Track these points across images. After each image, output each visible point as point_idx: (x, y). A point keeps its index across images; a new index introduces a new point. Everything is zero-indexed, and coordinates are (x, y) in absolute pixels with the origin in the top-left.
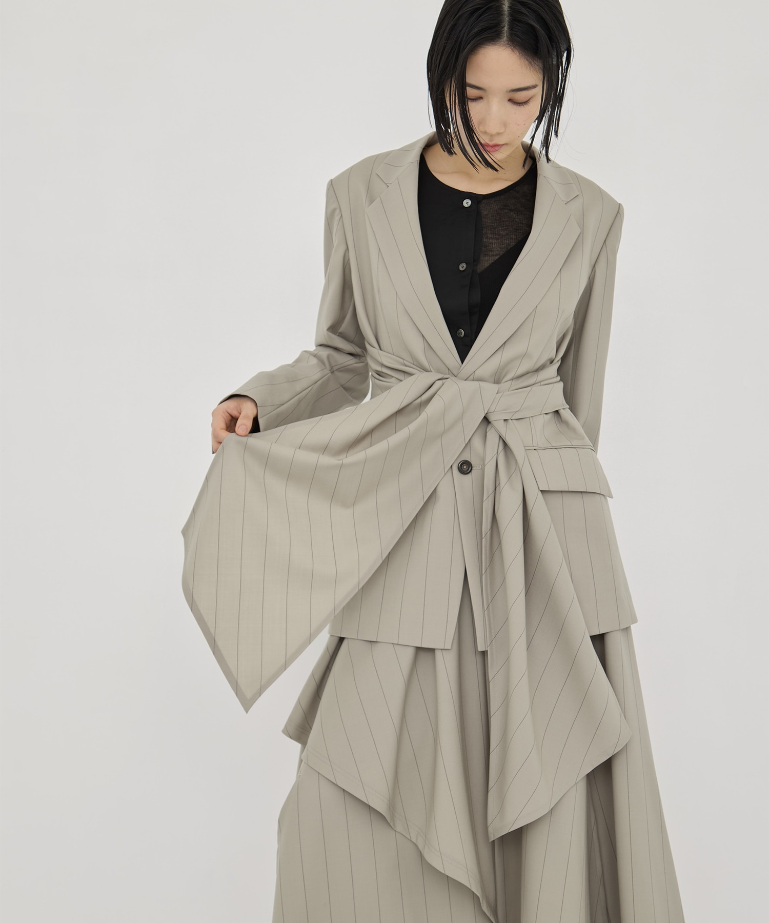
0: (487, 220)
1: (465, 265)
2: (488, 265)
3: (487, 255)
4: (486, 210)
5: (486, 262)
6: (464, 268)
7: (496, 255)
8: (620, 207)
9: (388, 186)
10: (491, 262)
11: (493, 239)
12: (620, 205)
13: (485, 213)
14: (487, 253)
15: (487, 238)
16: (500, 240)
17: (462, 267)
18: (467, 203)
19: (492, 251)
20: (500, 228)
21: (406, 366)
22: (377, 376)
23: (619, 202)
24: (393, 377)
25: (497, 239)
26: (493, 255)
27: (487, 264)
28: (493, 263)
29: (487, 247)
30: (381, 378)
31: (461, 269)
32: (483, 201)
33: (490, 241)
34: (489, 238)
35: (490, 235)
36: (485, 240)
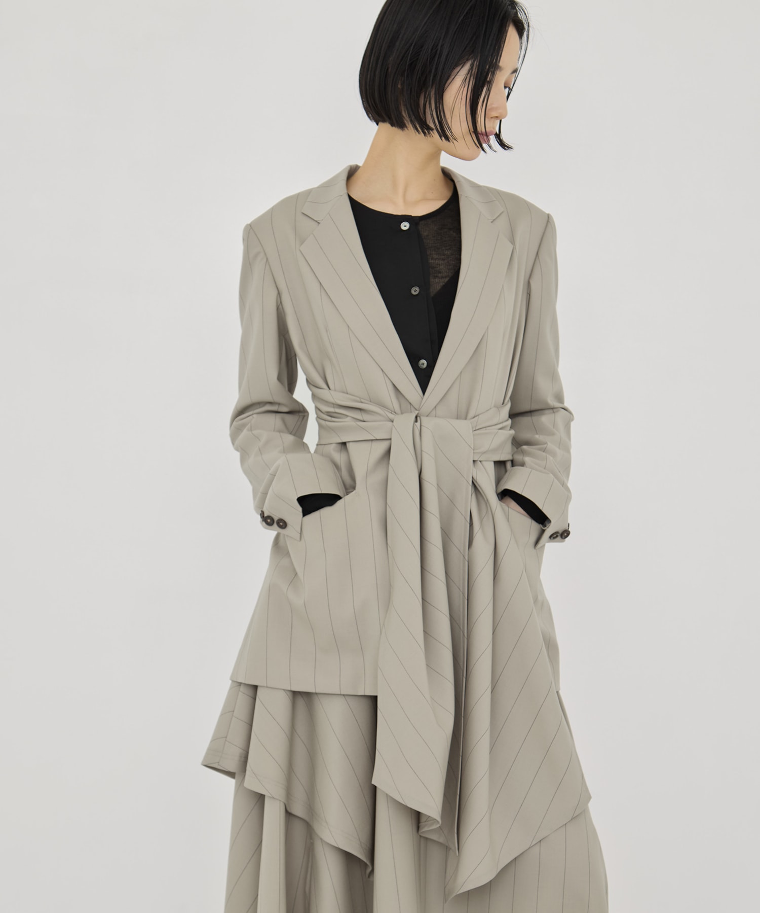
0: (428, 241)
1: (417, 289)
2: (440, 287)
3: (437, 277)
4: (425, 231)
5: (437, 285)
6: (417, 293)
7: (446, 277)
8: (550, 217)
9: (319, 223)
10: (442, 284)
11: (439, 259)
12: (549, 216)
13: (425, 234)
14: (436, 275)
15: (432, 259)
16: (446, 261)
17: (415, 291)
18: (405, 226)
19: (440, 272)
20: (444, 248)
22: (329, 418)
23: (547, 212)
24: (347, 416)
25: (443, 260)
26: (442, 277)
27: (438, 287)
28: (444, 286)
29: (435, 269)
30: (333, 419)
31: (414, 293)
32: (421, 223)
33: (437, 262)
34: (435, 259)
35: (435, 256)
36: (431, 261)
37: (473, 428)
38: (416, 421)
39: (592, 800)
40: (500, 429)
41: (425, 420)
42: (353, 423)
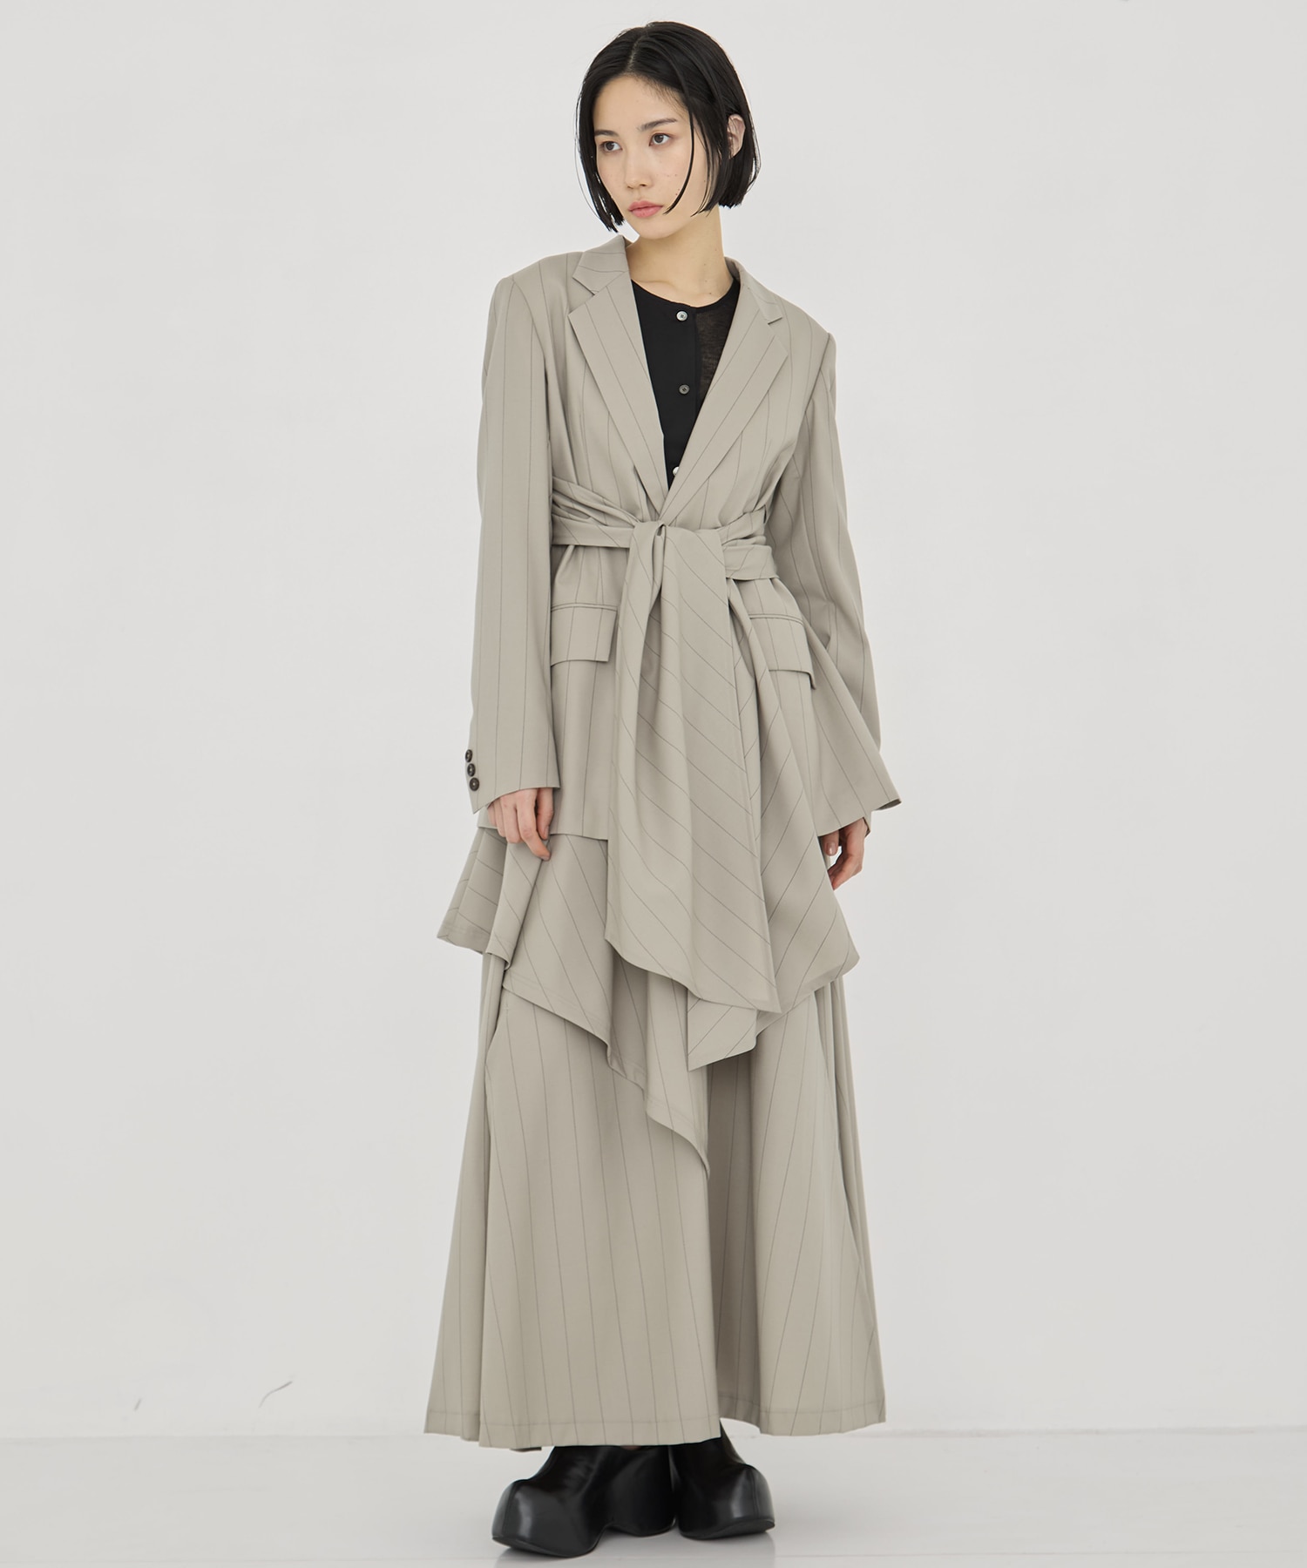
0: (704, 337)
1: (687, 388)
3: (708, 377)
4: (702, 325)
6: (684, 393)
8: (830, 337)
9: (593, 294)
11: (712, 359)
13: (702, 329)
14: (707, 375)
15: (706, 357)
17: (684, 389)
18: (681, 316)
21: (605, 504)
23: (829, 333)
24: (590, 516)
29: (708, 369)
32: (698, 315)
33: (710, 361)
34: (710, 358)
35: (709, 355)
36: (704, 359)
37: (722, 540)
38: (659, 532)
39: (860, 961)
40: (754, 544)
41: (671, 532)
42: (595, 526)
